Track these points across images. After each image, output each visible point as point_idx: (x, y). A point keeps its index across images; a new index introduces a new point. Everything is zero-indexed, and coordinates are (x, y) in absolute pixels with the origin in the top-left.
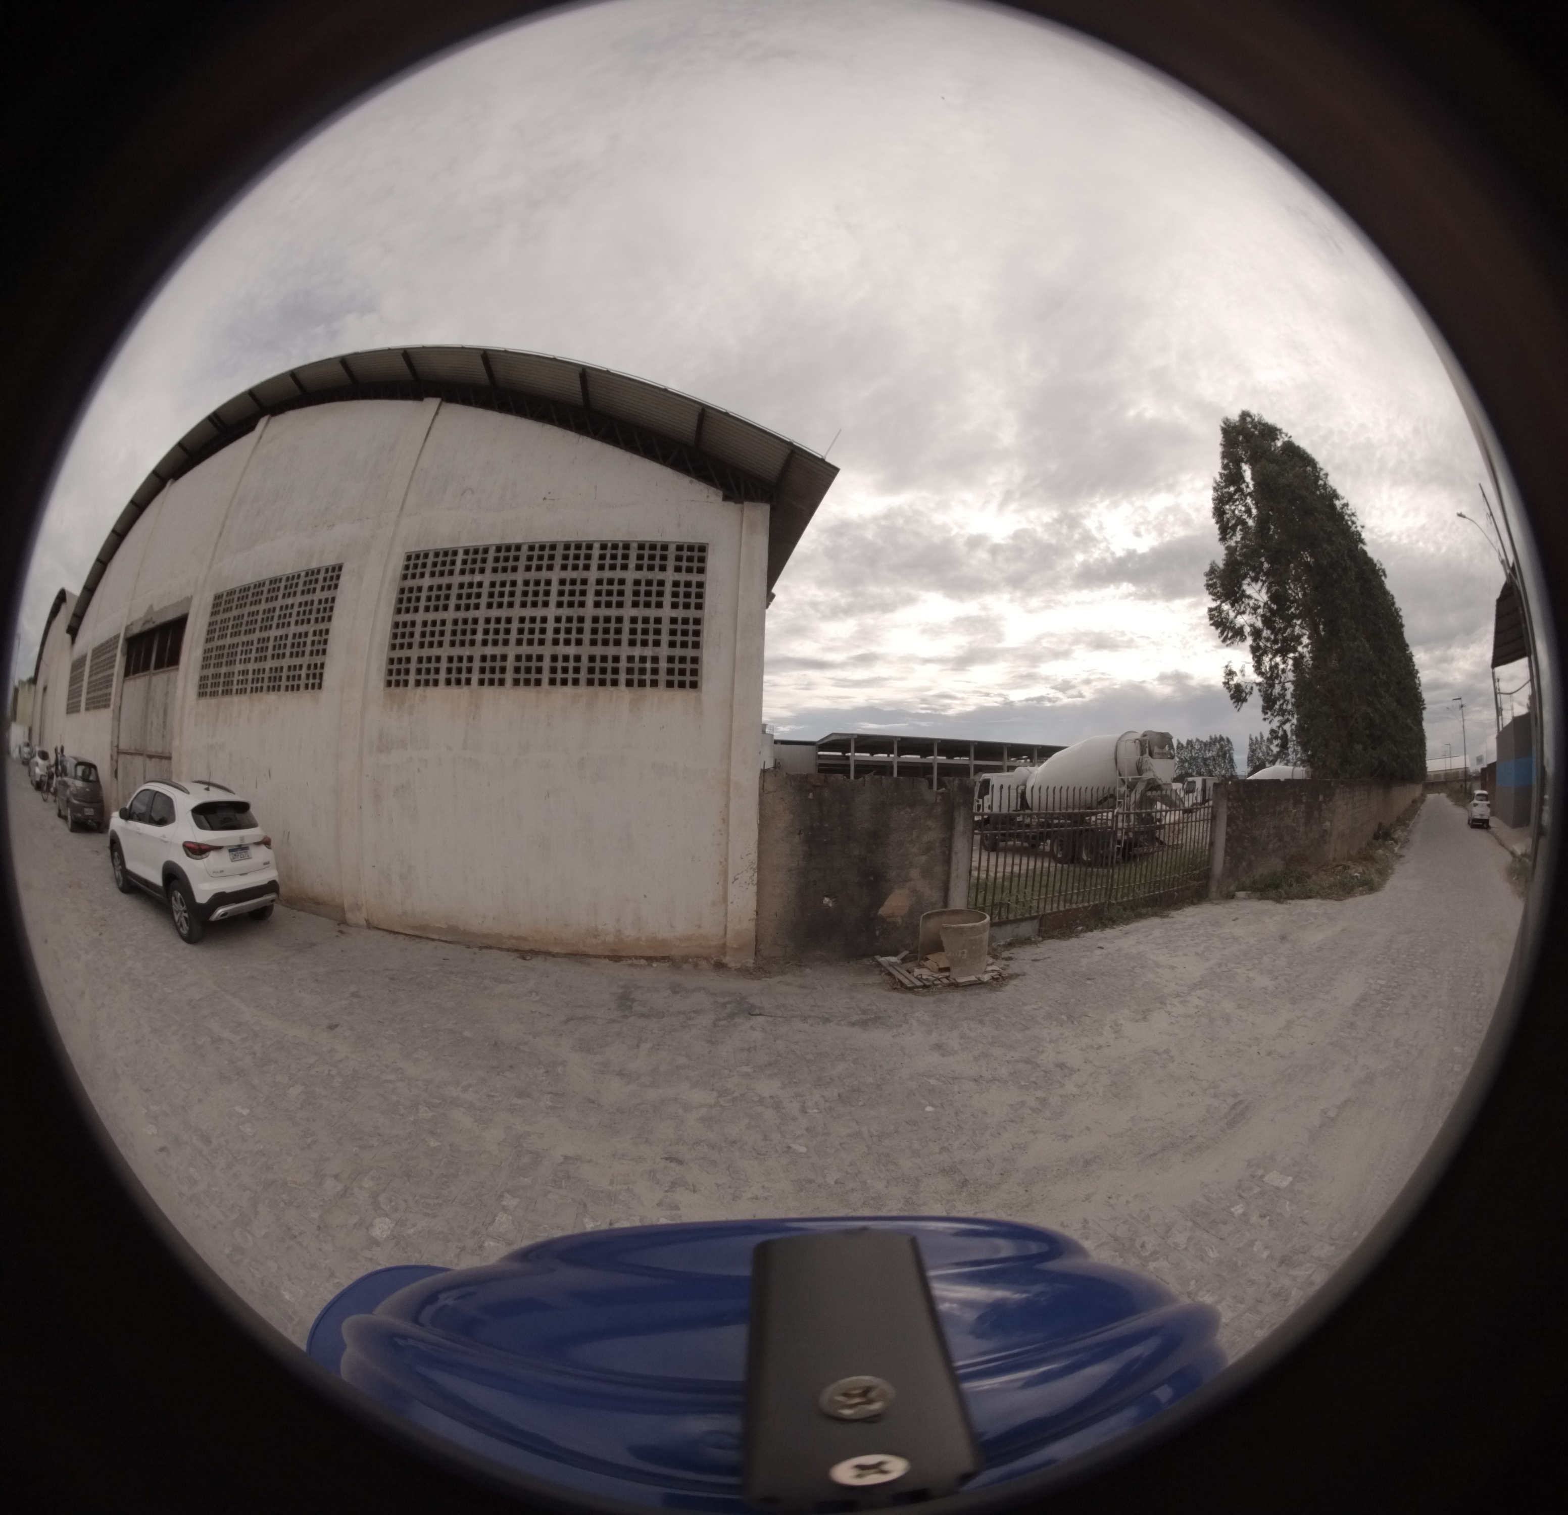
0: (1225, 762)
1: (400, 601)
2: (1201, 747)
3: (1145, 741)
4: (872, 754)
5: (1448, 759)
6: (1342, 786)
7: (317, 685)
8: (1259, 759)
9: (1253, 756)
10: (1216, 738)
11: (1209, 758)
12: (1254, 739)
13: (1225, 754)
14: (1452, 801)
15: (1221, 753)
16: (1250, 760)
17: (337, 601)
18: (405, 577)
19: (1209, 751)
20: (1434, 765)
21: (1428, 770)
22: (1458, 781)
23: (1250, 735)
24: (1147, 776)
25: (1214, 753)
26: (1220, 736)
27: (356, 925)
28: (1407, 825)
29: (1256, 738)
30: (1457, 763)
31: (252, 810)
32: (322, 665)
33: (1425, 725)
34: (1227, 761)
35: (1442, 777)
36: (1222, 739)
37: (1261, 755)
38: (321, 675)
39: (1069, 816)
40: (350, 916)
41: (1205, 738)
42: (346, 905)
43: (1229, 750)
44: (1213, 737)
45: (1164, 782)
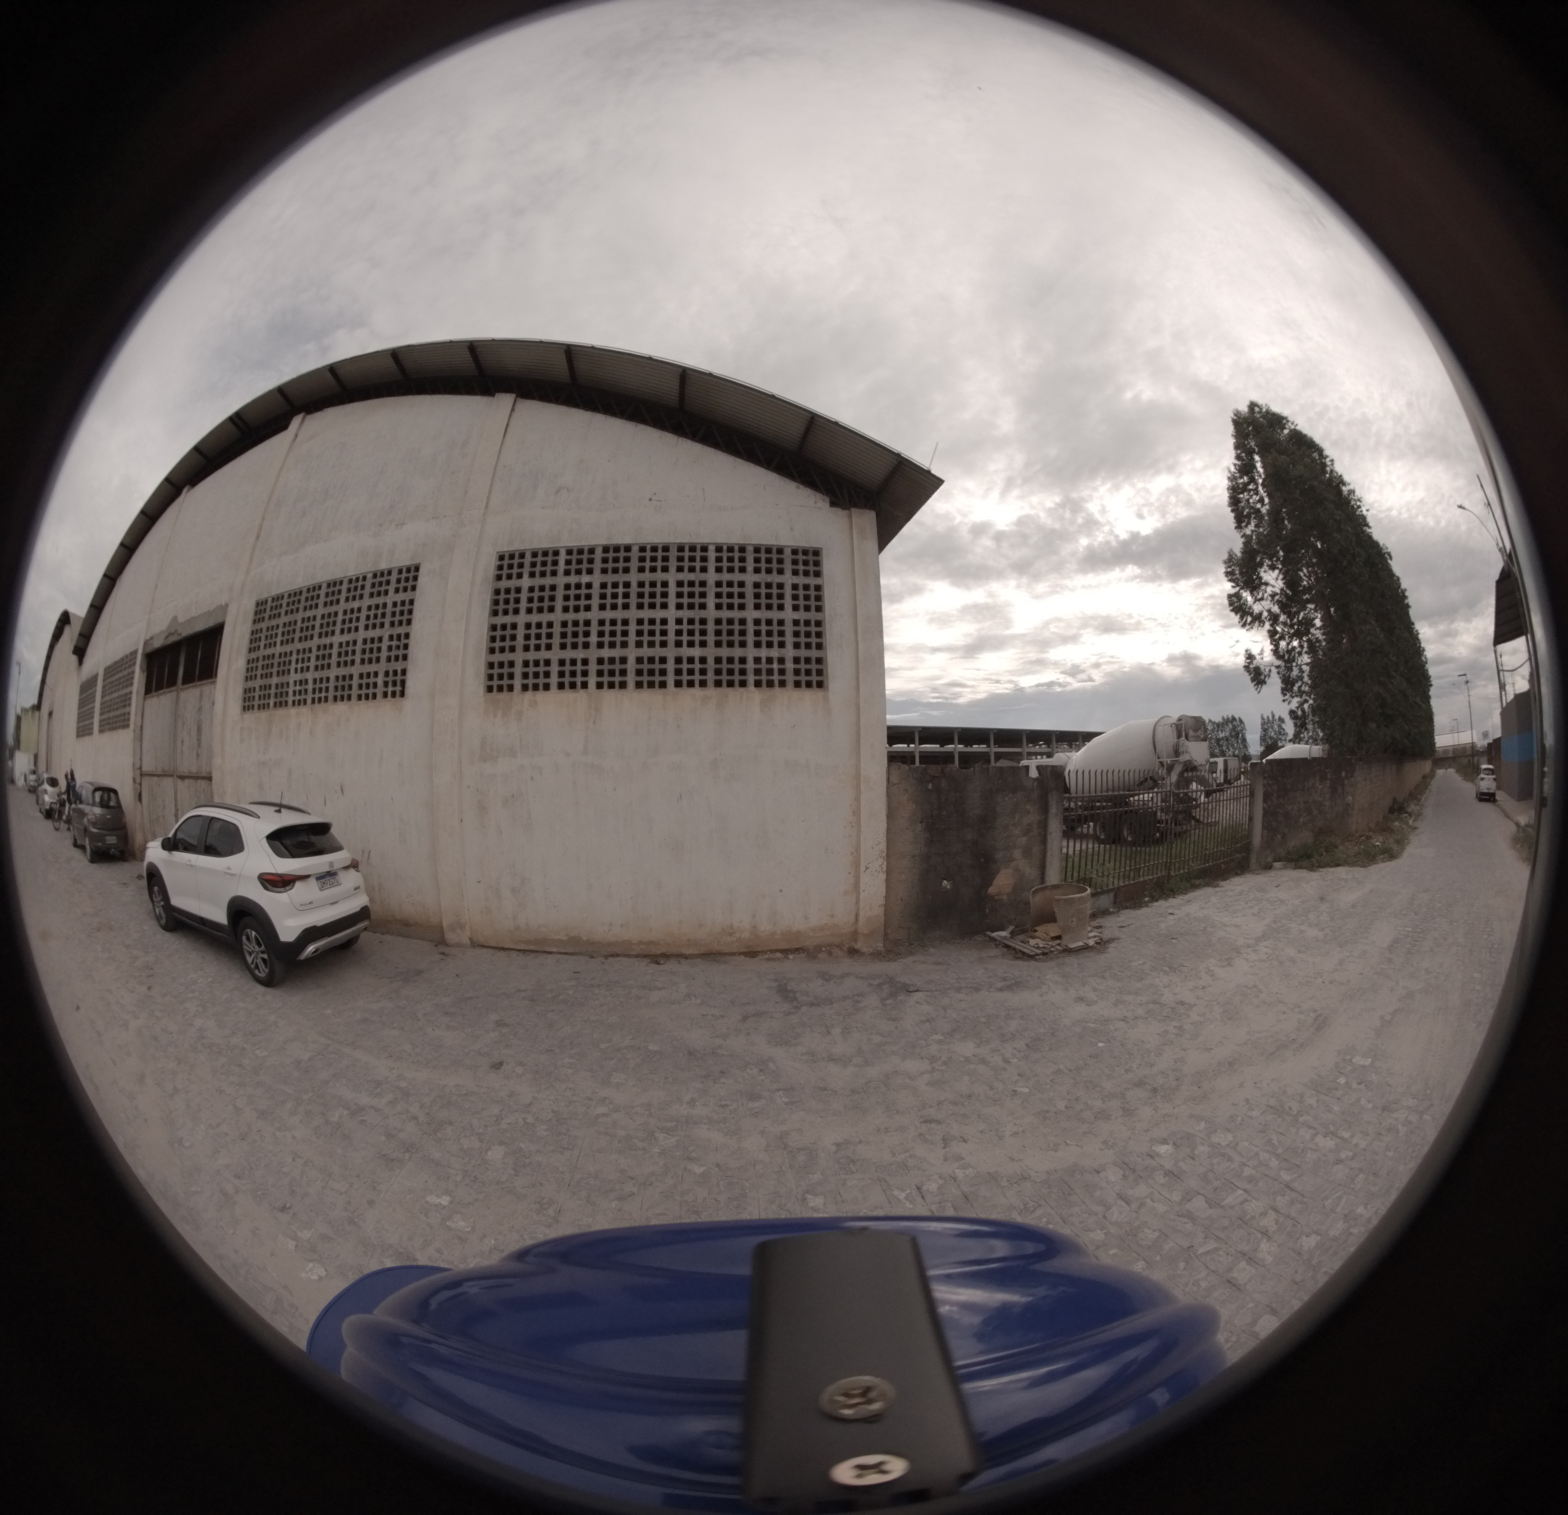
0: (1238, 742)
1: (496, 602)
2: (1214, 728)
3: (1181, 724)
4: (942, 746)
5: (1456, 734)
6: (1361, 763)
7: (398, 693)
8: (1271, 738)
9: (1265, 735)
10: (1228, 719)
11: (1223, 738)
12: (1265, 717)
13: (1238, 734)
14: (1461, 776)
15: (1233, 733)
16: (1263, 739)
17: (416, 603)
18: (499, 578)
19: (1222, 731)
20: (1443, 740)
21: (1437, 745)
22: (1467, 756)
23: (1262, 715)
24: (1184, 758)
25: (1228, 733)
26: (1233, 716)
27: (459, 945)
28: (1420, 800)
29: (1268, 717)
30: (1465, 738)
31: (334, 831)
32: (404, 672)
33: (1433, 702)
34: (1240, 741)
35: (1451, 753)
36: (1234, 719)
37: (1273, 734)
38: (403, 683)
39: (1108, 799)
40: (450, 937)
41: (1218, 719)
42: (445, 925)
43: (1241, 731)
44: (1226, 717)
45: (1199, 763)
